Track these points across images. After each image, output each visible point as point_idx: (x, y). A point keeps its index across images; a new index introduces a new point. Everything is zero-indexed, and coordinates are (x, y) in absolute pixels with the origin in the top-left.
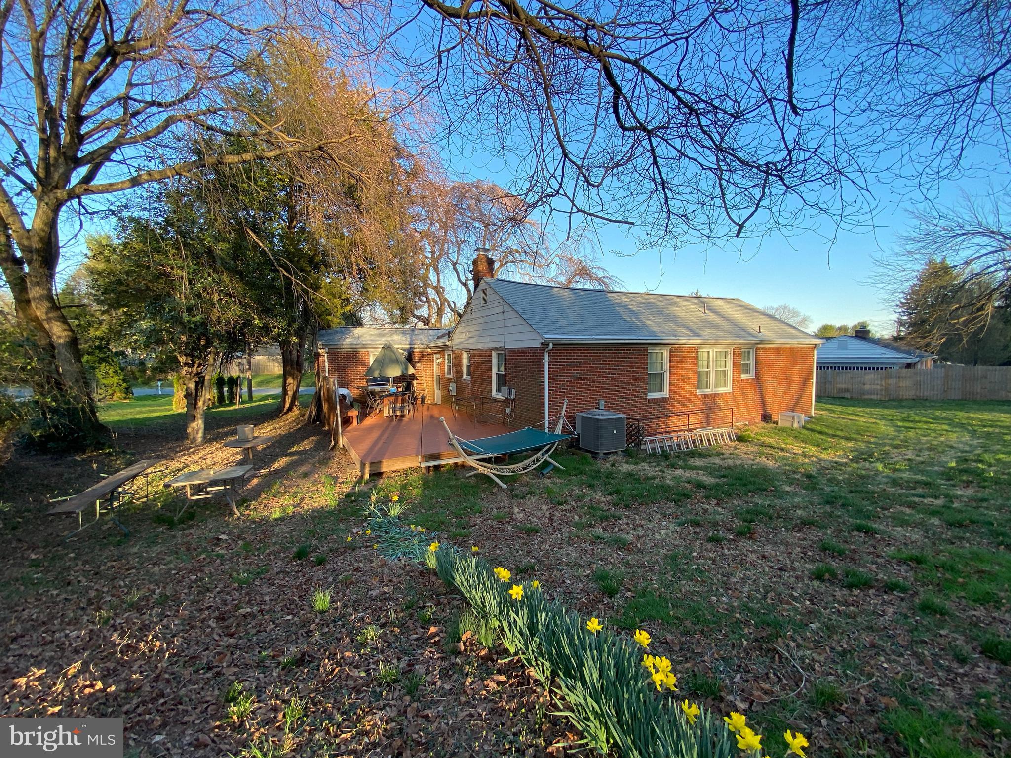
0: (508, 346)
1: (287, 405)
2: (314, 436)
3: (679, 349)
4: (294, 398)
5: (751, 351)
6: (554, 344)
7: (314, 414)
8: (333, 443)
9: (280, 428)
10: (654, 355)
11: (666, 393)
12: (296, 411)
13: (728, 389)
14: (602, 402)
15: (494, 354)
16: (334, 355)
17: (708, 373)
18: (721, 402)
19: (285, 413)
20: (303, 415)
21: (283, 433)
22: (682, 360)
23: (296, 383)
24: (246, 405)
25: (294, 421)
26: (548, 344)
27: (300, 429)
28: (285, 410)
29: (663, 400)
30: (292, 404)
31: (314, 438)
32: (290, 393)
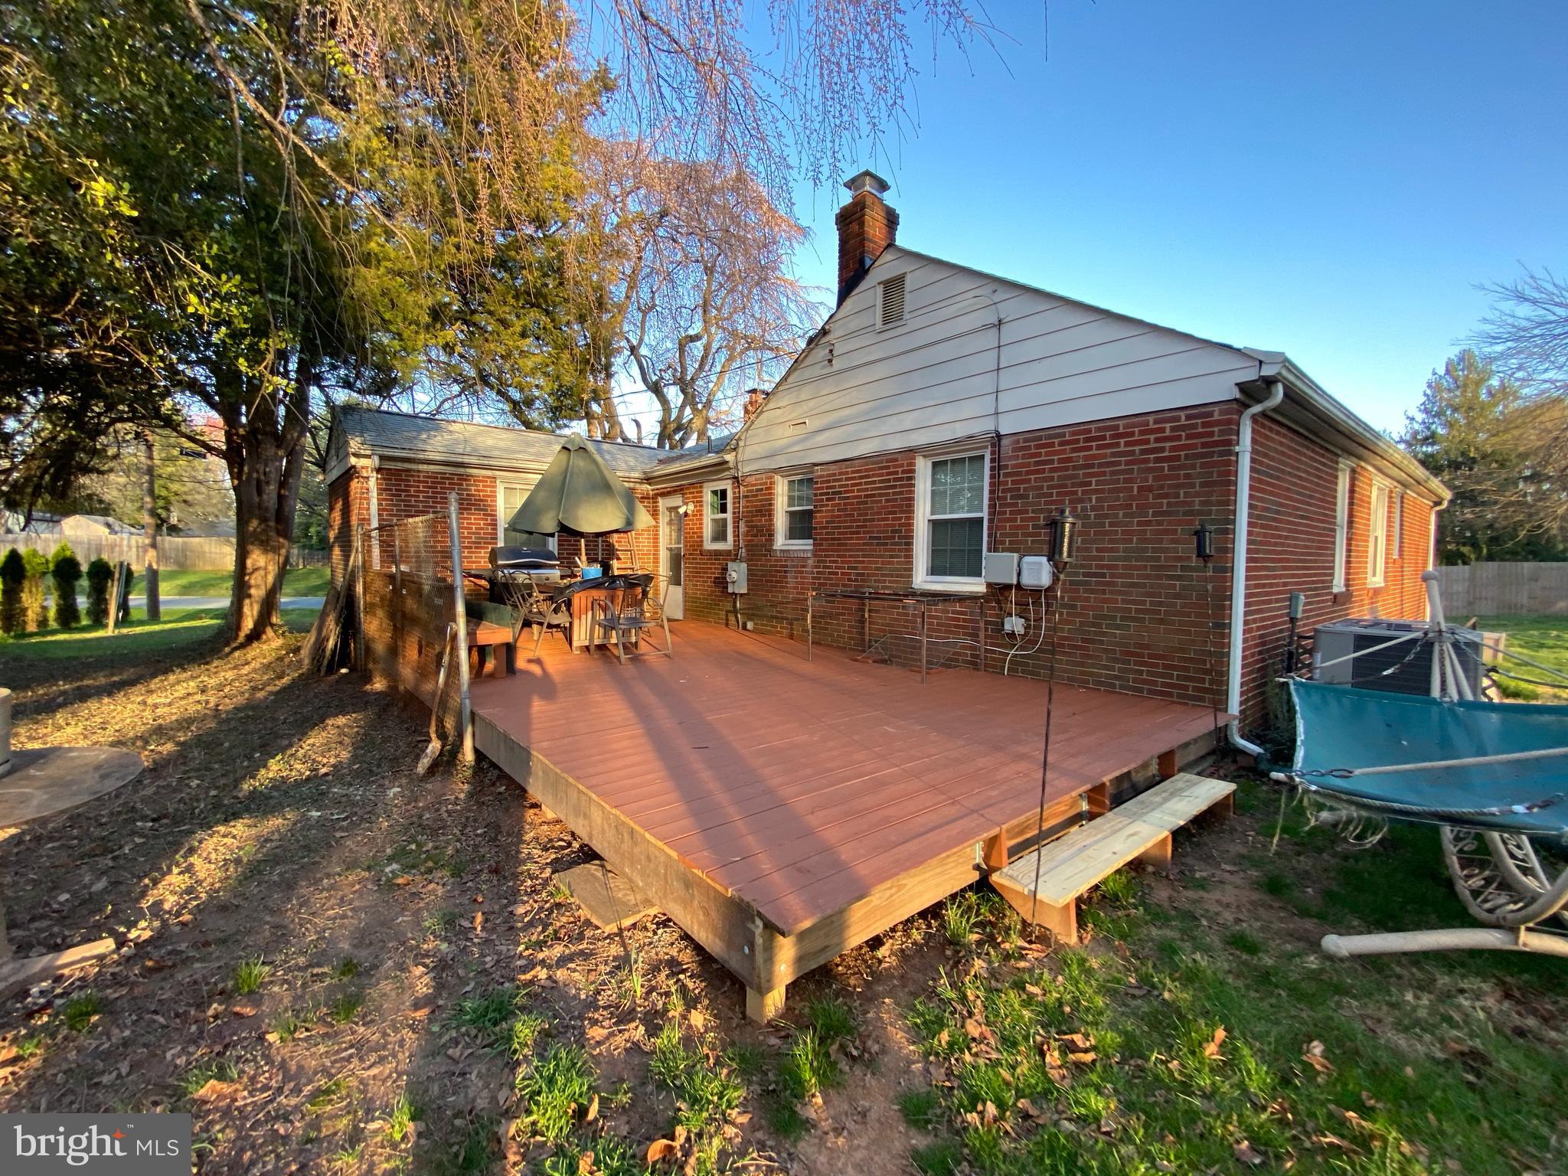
0: (1008, 426)
1: (248, 624)
2: (343, 712)
4: (269, 604)
7: (331, 644)
8: (435, 746)
9: (220, 688)
12: (272, 644)
15: (923, 468)
16: (394, 476)
19: (242, 646)
20: (297, 650)
21: (228, 705)
23: (273, 570)
24: (136, 630)
25: (267, 667)
27: (284, 689)
28: (242, 635)
30: (263, 621)
31: (341, 720)
32: (258, 592)
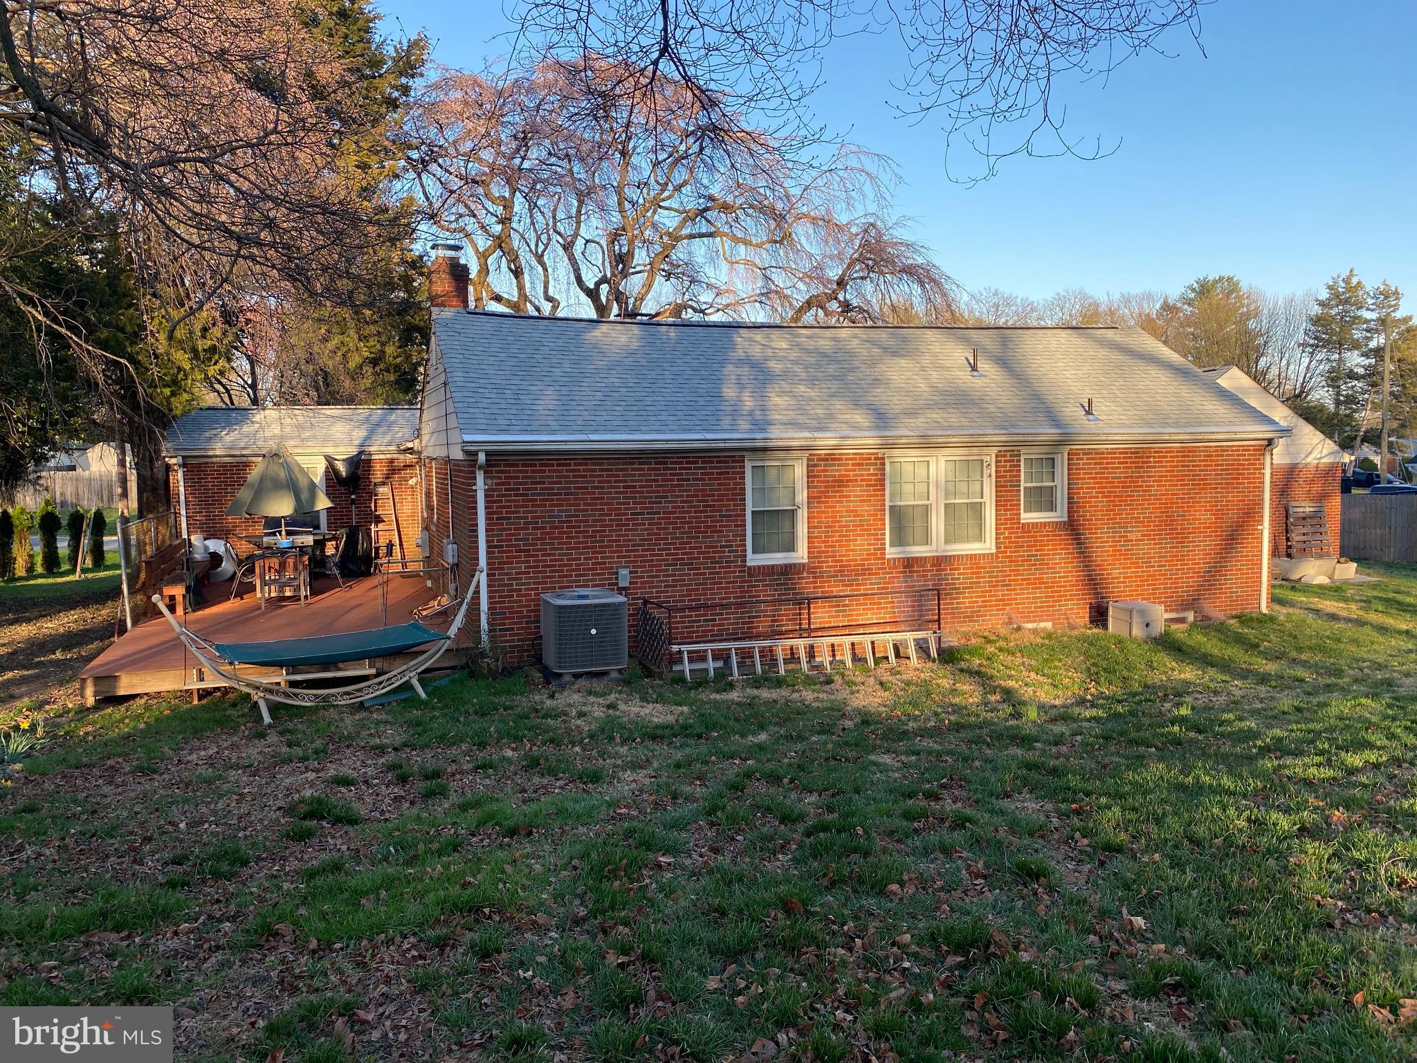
3: (830, 459)
5: (1058, 458)
6: (488, 454)
10: (773, 472)
11: (801, 554)
13: (988, 545)
14: (624, 572)
16: (196, 469)
17: (926, 510)
18: (960, 576)
22: (840, 483)
24: (90, 576)
26: (475, 454)
29: (788, 571)
